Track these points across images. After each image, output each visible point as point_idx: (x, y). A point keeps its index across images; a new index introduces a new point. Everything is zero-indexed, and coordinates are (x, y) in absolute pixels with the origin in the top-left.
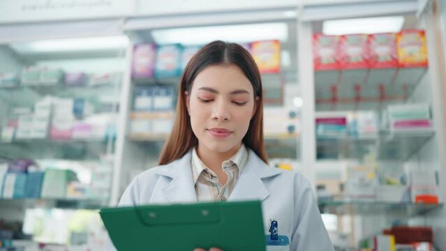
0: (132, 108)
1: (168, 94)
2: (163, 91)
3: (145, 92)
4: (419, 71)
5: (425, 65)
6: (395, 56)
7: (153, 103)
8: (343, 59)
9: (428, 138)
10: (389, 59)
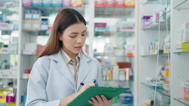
0: (24, 18)
1: (38, 13)
2: (36, 12)
3: (28, 12)
4: (132, 9)
5: (133, 7)
6: (124, 2)
7: (32, 16)
8: (105, 2)
9: (133, 33)
10: (122, 3)
